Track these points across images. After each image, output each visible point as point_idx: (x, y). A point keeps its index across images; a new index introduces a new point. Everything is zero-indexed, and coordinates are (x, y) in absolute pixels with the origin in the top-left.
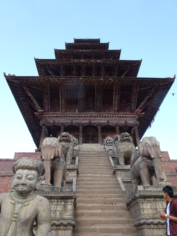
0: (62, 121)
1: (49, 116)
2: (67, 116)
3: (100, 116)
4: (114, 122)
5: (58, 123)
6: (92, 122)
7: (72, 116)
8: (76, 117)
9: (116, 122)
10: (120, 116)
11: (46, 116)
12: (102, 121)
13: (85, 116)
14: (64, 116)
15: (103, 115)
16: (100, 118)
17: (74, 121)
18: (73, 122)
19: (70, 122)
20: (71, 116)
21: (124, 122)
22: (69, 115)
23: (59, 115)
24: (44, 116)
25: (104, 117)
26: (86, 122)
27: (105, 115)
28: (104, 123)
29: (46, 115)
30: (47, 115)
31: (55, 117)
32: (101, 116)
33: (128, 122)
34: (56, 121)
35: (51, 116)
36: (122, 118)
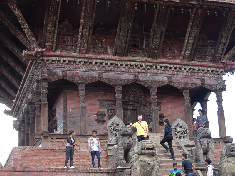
0: (81, 73)
1: (54, 61)
2: (91, 63)
3: (156, 67)
4: (182, 81)
5: (72, 77)
6: (141, 78)
7: (101, 64)
8: (109, 67)
9: (185, 80)
10: (194, 70)
11: (48, 60)
12: (159, 78)
13: (127, 65)
14: (85, 63)
15: (161, 65)
16: (155, 71)
17: (105, 75)
18: (104, 77)
19: (96, 75)
20: (99, 64)
21: (199, 82)
22: (96, 61)
23: (75, 59)
24: (43, 60)
25: (163, 70)
26: (127, 78)
27: (166, 65)
28: (163, 82)
29: (49, 58)
30: (51, 59)
31: (67, 64)
32: (158, 68)
33: (206, 82)
34: (68, 72)
35: (59, 61)
36: (196, 72)
